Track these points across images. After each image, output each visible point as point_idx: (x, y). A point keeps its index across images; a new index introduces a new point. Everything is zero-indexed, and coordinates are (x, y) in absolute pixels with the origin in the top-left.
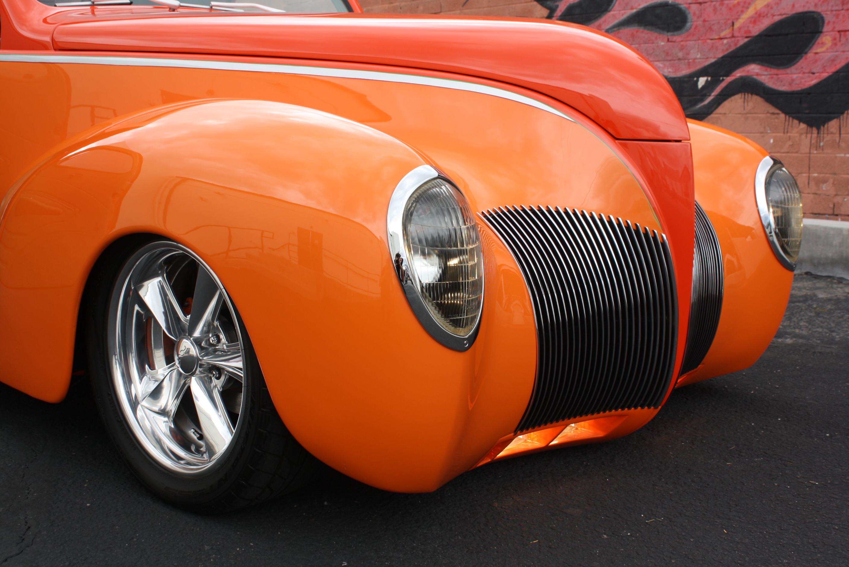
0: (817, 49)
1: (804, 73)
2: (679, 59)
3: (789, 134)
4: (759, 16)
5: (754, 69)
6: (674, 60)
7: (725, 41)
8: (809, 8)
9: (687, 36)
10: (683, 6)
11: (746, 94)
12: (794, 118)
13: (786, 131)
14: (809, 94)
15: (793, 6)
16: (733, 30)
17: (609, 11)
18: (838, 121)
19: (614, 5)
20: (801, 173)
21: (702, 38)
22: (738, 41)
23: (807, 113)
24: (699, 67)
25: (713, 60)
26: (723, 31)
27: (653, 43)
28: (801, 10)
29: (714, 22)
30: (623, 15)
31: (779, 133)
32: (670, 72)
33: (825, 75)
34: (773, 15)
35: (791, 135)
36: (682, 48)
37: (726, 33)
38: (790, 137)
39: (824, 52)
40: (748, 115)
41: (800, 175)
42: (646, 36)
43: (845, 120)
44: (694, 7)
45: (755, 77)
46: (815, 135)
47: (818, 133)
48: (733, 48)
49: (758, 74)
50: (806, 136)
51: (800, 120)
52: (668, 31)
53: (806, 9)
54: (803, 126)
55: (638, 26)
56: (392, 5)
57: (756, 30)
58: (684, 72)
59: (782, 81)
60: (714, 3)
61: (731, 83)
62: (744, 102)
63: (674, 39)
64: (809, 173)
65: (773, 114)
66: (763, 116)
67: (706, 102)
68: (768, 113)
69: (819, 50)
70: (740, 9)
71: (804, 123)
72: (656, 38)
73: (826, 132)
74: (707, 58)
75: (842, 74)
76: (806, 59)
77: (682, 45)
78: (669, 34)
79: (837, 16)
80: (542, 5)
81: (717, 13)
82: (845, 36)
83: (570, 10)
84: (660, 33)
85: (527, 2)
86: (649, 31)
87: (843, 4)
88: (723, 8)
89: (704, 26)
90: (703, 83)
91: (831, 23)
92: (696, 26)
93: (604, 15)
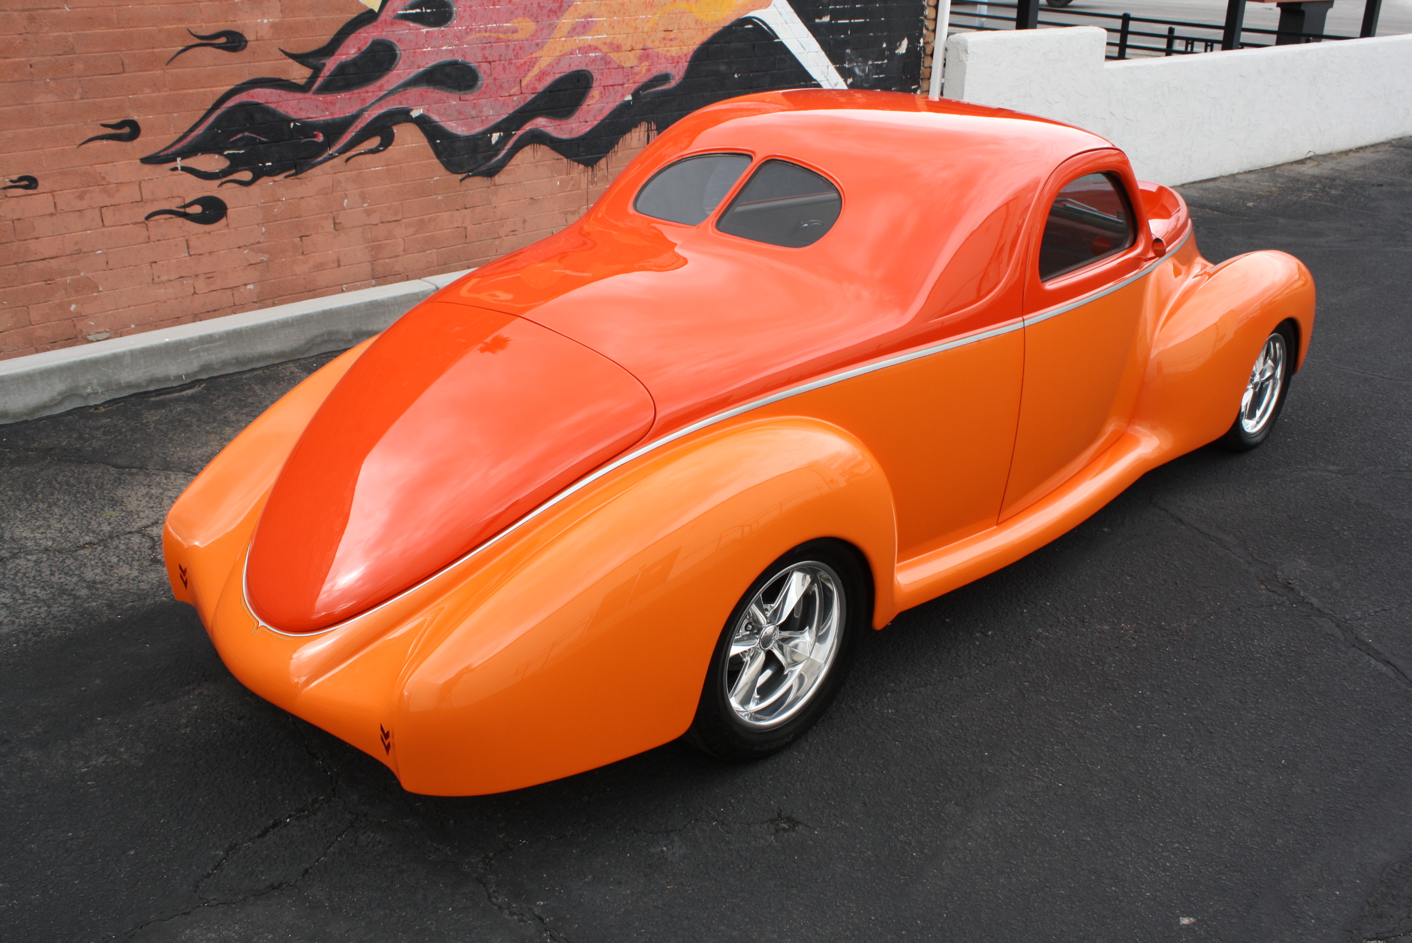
0: (589, 101)
1: (580, 122)
2: (472, 117)
3: (571, 175)
4: (543, 74)
5: (541, 122)
6: (467, 119)
7: (515, 98)
8: (582, 67)
9: (479, 95)
10: (473, 65)
11: (535, 145)
12: (574, 161)
13: (568, 173)
15: (570, 65)
16: (521, 87)
17: (392, 70)
18: (606, 159)
19: (398, 64)
20: (582, 206)
21: (493, 96)
22: (526, 97)
24: (492, 123)
25: (505, 116)
26: (512, 88)
27: (444, 103)
28: (575, 69)
29: (503, 80)
30: (409, 74)
31: (563, 175)
32: (463, 131)
33: (596, 123)
34: (554, 73)
35: (574, 174)
36: (475, 106)
37: (515, 90)
38: (572, 177)
39: (594, 104)
40: (538, 164)
41: (580, 208)
42: (437, 96)
43: (610, 157)
44: (485, 66)
45: (542, 129)
46: (590, 173)
47: (592, 171)
48: (522, 104)
49: (544, 126)
50: (584, 175)
51: (579, 162)
52: (460, 90)
53: (579, 68)
54: (581, 166)
55: (427, 85)
57: (541, 87)
58: (478, 129)
59: (564, 131)
60: (503, 62)
61: (522, 136)
62: (534, 152)
63: (467, 97)
64: (587, 205)
65: (558, 159)
66: (550, 162)
67: (500, 156)
68: (554, 159)
69: (591, 102)
70: (527, 67)
71: (582, 164)
72: (448, 98)
73: (598, 169)
74: (500, 114)
75: (607, 121)
76: (581, 110)
77: (475, 103)
78: (462, 92)
79: (602, 74)
80: (302, 63)
81: (507, 71)
82: (608, 90)
83: (342, 69)
84: (451, 93)
85: (278, 60)
86: (439, 91)
87: (605, 64)
88: (512, 67)
89: (495, 84)
90: (497, 139)
91: (598, 80)
92: (488, 85)
93: (386, 74)
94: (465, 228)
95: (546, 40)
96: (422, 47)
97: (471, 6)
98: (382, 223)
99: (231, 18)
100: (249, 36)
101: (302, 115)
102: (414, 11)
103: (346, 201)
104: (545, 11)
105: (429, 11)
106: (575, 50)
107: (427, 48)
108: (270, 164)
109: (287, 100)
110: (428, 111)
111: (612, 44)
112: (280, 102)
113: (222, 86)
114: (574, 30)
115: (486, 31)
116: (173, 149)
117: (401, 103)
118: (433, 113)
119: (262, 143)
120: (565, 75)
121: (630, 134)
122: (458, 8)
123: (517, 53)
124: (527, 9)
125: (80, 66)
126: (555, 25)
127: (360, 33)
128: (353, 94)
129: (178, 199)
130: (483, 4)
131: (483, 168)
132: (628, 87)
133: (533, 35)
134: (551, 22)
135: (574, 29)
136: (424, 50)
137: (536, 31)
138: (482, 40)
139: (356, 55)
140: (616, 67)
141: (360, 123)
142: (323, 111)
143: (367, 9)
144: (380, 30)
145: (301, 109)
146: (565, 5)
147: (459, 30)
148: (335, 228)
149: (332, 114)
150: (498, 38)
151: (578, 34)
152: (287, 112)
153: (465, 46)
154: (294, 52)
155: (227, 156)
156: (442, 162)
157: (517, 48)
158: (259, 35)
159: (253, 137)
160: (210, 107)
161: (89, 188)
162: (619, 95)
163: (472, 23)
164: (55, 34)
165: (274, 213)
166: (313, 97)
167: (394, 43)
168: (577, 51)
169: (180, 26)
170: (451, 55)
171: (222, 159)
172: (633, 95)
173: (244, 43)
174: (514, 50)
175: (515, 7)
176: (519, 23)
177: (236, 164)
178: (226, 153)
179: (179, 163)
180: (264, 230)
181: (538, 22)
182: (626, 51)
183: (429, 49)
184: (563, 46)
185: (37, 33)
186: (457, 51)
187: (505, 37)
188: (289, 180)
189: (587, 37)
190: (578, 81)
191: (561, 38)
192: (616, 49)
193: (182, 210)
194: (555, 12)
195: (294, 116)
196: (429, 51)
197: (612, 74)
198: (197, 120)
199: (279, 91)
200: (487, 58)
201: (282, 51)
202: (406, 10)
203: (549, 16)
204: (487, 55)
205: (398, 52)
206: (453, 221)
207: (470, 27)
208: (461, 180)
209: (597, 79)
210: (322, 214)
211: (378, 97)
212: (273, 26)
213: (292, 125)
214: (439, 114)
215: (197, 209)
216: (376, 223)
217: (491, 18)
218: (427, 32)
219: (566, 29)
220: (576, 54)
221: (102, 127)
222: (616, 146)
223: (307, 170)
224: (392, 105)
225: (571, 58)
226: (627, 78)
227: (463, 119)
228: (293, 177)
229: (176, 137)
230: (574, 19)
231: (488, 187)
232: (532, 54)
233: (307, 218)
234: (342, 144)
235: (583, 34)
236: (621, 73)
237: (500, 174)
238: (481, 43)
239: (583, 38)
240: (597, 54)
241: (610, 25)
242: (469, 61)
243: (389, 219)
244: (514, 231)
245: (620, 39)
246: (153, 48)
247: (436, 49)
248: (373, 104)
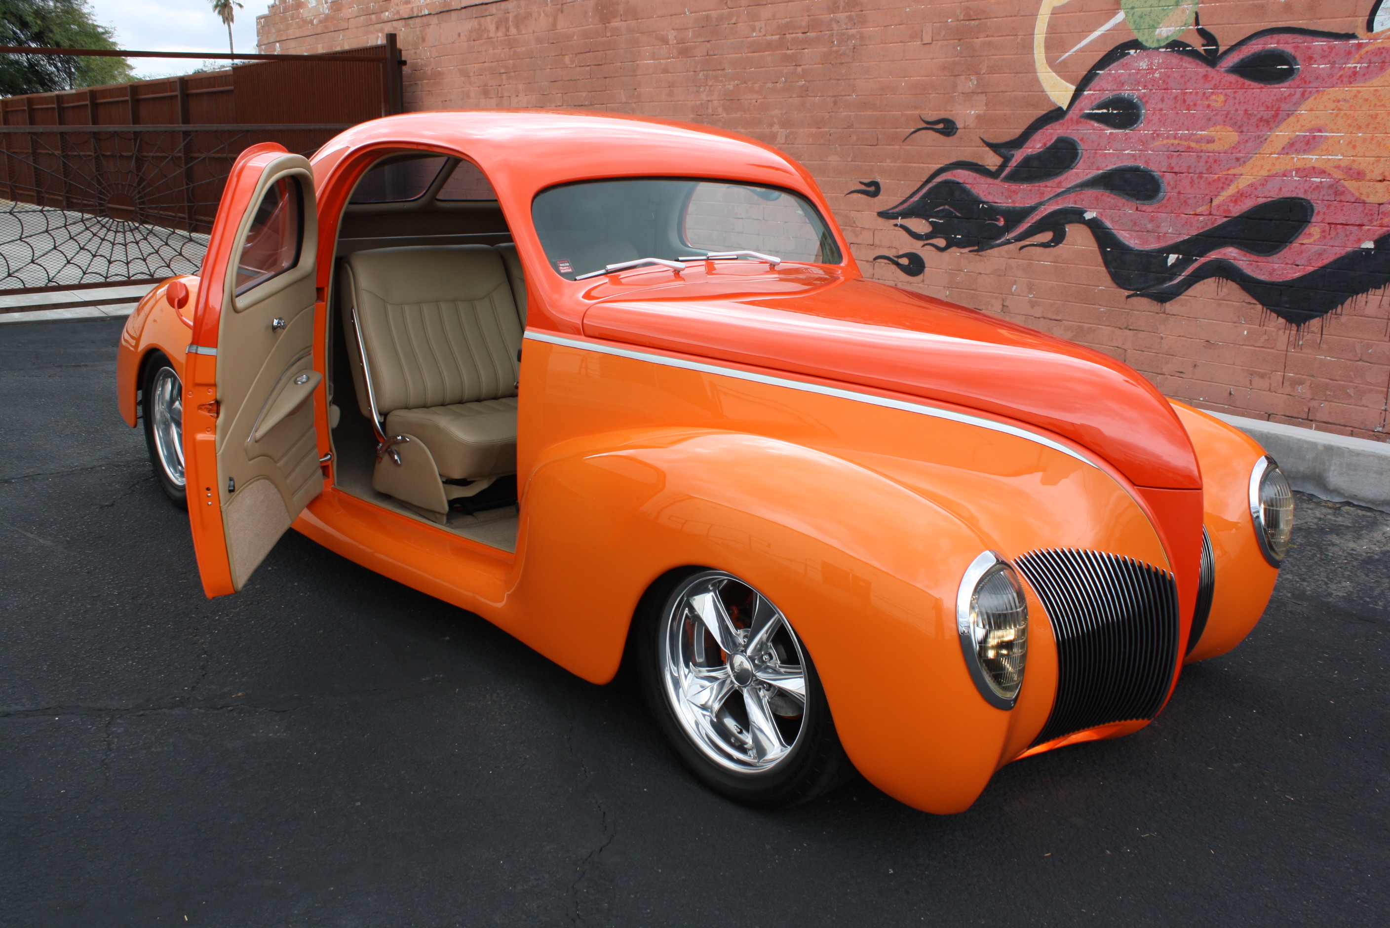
0: (1303, 239)
1: (1287, 264)
2: (1148, 231)
3: (1265, 328)
4: (1240, 196)
5: (1231, 252)
6: (1142, 232)
7: (1201, 218)
8: (1298, 194)
9: (1159, 208)
10: (1156, 174)
11: (1221, 278)
12: (1272, 311)
13: (1262, 323)
14: (1291, 287)
15: (1280, 189)
16: (1211, 205)
17: (1072, 169)
18: (1321, 319)
19: (1078, 163)
20: (1276, 371)
21: (1175, 212)
22: (1216, 219)
23: (1287, 308)
24: (1170, 242)
25: (1186, 237)
26: (1199, 206)
27: (1119, 210)
28: (1288, 195)
29: (1189, 196)
30: (1087, 174)
31: (1254, 325)
33: (1310, 269)
34: (1258, 197)
35: (1268, 328)
36: (1152, 220)
37: (1202, 209)
38: (1266, 330)
39: (1311, 244)
40: (1222, 302)
41: (1273, 373)
42: (1113, 201)
43: (1328, 319)
44: (1169, 176)
45: (1232, 261)
46: (1294, 332)
47: (1297, 331)
48: (1209, 227)
49: (1235, 259)
50: (1284, 332)
51: (1279, 314)
52: (1138, 199)
53: (1294, 195)
54: (1281, 321)
55: (1104, 189)
56: (820, 130)
57: (1236, 211)
58: (1153, 245)
59: (1261, 270)
60: (1192, 175)
61: (1205, 265)
62: (1218, 287)
63: (1144, 208)
64: (1284, 372)
65: (1249, 303)
66: (1238, 304)
67: (1176, 282)
68: (1244, 301)
69: (1305, 242)
70: (1220, 185)
71: (1282, 317)
72: (1124, 205)
73: (1306, 330)
74: (1180, 234)
75: (1329, 270)
76: (1290, 248)
77: (1153, 216)
78: (1138, 202)
79: (1329, 207)
80: (995, 152)
81: (1195, 186)
82: (1336, 229)
83: (1027, 161)
84: (1128, 200)
85: (977, 147)
86: (1115, 197)
87: (1336, 194)
88: (1202, 182)
89: (1179, 199)
90: (1173, 261)
91: (1321, 214)
92: (1170, 198)
93: (1066, 172)
94: (1125, 350)
95: (1251, 155)
96: (1103, 148)
97: (1161, 110)
98: (1045, 318)
99: (949, 108)
100: (959, 125)
101: (990, 199)
102: (1100, 111)
103: (1015, 287)
104: (1253, 120)
105: (1115, 112)
106: (1291, 171)
107: (1109, 150)
108: (960, 237)
109: (980, 183)
110: (1102, 215)
111: (1350, 169)
112: (974, 184)
113: (935, 164)
114: (1291, 146)
115: (1175, 138)
116: (897, 210)
117: (1075, 203)
118: (1106, 219)
119: (958, 217)
120: (1272, 201)
121: (1365, 295)
122: (1147, 111)
123: (1210, 167)
124: (1229, 116)
125: (854, 137)
126: (1265, 137)
127: (1047, 129)
128: (1034, 186)
129: (895, 250)
130: (1175, 107)
131: (1153, 290)
132: (1369, 230)
133: (1234, 147)
134: (1259, 133)
135: (1292, 144)
136: (1106, 152)
137: (1239, 142)
138: (1169, 147)
139: (1041, 150)
140: (1353, 200)
141: (1037, 215)
142: (1007, 198)
143: (1056, 107)
144: (1065, 127)
145: (989, 193)
146: (1282, 114)
147: (1145, 134)
148: (1002, 310)
149: (1013, 202)
150: (1189, 147)
151: (1298, 152)
152: (978, 194)
153: (1150, 152)
154: (991, 141)
155: (931, 223)
156: (1110, 272)
157: (1211, 160)
158: (967, 124)
159: (950, 211)
160: (925, 180)
161: (846, 227)
162: (1352, 238)
163: (1160, 128)
164: (845, 113)
165: (958, 281)
166: (1001, 184)
167: (1077, 142)
168: (1294, 173)
169: (915, 112)
170: (1133, 160)
171: (927, 224)
172: (1376, 242)
173: (955, 130)
174: (1206, 162)
175: (1214, 112)
176: (1217, 132)
177: (937, 231)
178: (930, 220)
179: (900, 221)
180: (948, 293)
181: (1242, 132)
182: (1369, 181)
183: (1111, 151)
184: (1274, 165)
185: (837, 112)
186: (1140, 157)
187: (1198, 147)
188: (972, 255)
189: (1311, 157)
190: (1291, 211)
191: (1271, 154)
192: (1355, 176)
193: (896, 259)
194: (1268, 122)
195: (984, 199)
196: (1110, 153)
197: (1344, 208)
198: (915, 189)
199: (975, 174)
200: (1172, 168)
201: (982, 140)
202: (1093, 110)
203: (1257, 127)
204: (1173, 165)
205: (1080, 151)
206: (1112, 339)
207: (1158, 132)
208: (1128, 297)
209: (1319, 212)
210: (994, 293)
211: (1056, 193)
212: (978, 117)
213: (981, 205)
214: (1113, 221)
215: (905, 261)
216: (1038, 316)
217: (1183, 124)
218: (1111, 133)
219: (1280, 144)
220: (1292, 176)
221: (860, 184)
222: (1340, 306)
223: (987, 249)
224: (1067, 203)
225: (1283, 180)
226: (1370, 218)
227: (1138, 231)
228: (976, 253)
229: (901, 200)
230: (1295, 132)
231: (1158, 313)
232: (1229, 169)
233: (981, 293)
234: (1018, 233)
235: (1305, 151)
236: (1361, 209)
237: (1173, 301)
238: (1168, 151)
239: (1305, 157)
240: (1323, 180)
241: (1350, 143)
242: (1153, 169)
243: (1050, 316)
244: (1181, 372)
245: (1363, 163)
246: (897, 128)
247: (1117, 152)
248: (1050, 199)
